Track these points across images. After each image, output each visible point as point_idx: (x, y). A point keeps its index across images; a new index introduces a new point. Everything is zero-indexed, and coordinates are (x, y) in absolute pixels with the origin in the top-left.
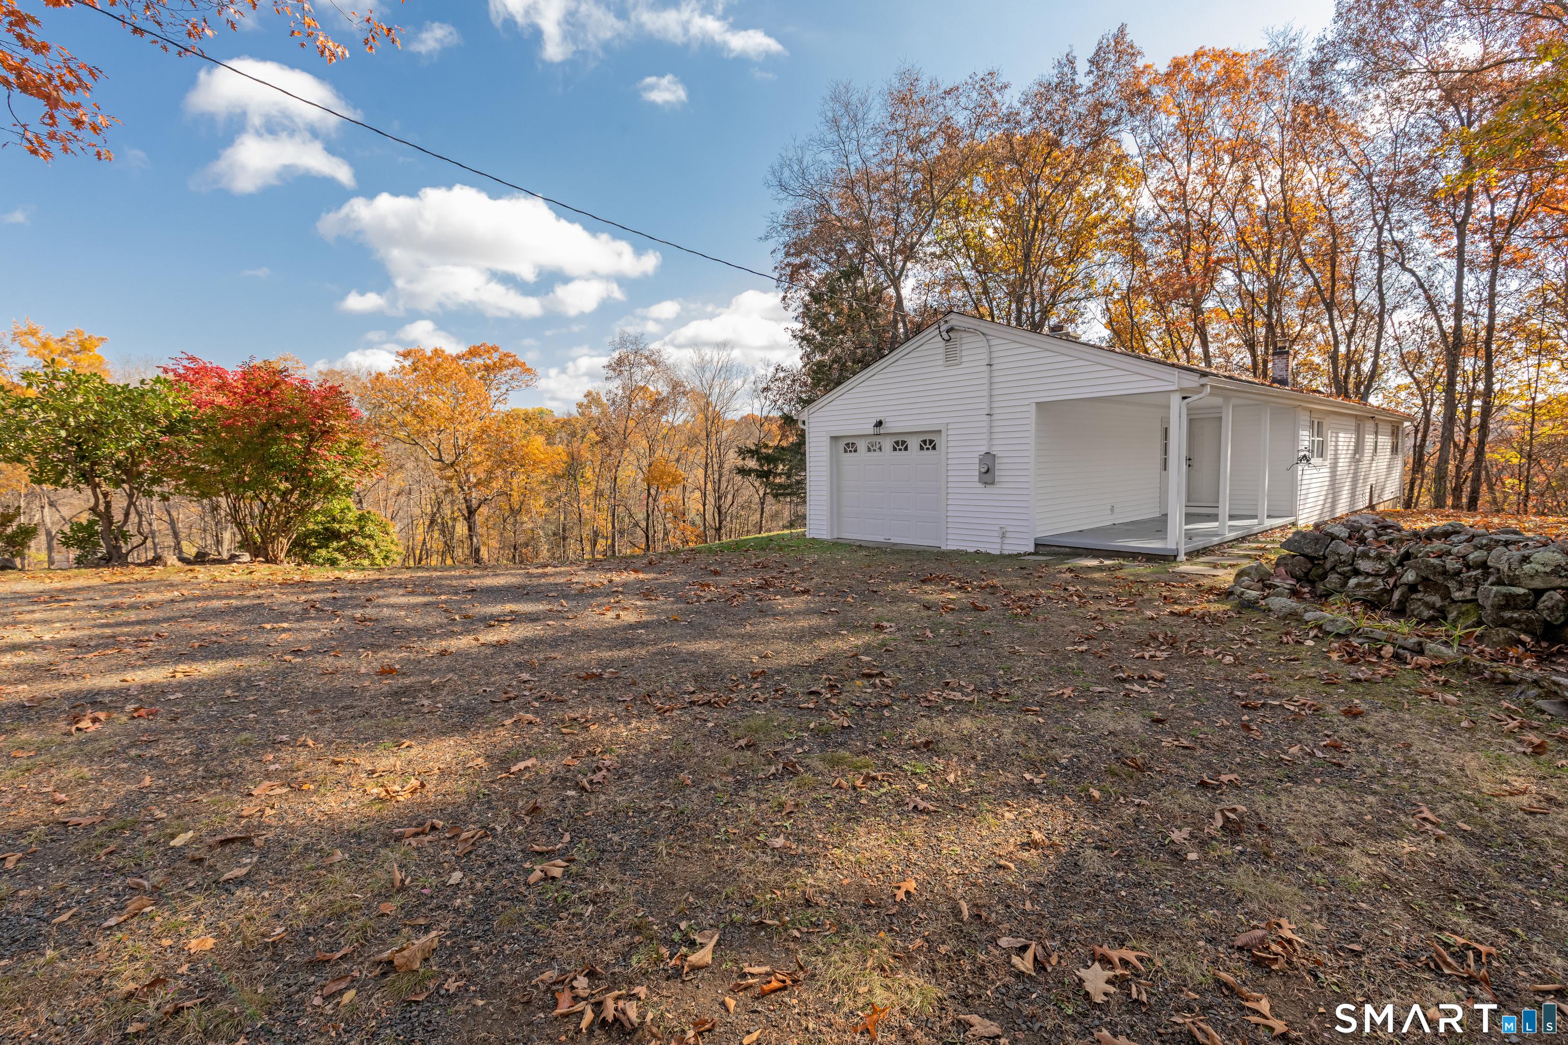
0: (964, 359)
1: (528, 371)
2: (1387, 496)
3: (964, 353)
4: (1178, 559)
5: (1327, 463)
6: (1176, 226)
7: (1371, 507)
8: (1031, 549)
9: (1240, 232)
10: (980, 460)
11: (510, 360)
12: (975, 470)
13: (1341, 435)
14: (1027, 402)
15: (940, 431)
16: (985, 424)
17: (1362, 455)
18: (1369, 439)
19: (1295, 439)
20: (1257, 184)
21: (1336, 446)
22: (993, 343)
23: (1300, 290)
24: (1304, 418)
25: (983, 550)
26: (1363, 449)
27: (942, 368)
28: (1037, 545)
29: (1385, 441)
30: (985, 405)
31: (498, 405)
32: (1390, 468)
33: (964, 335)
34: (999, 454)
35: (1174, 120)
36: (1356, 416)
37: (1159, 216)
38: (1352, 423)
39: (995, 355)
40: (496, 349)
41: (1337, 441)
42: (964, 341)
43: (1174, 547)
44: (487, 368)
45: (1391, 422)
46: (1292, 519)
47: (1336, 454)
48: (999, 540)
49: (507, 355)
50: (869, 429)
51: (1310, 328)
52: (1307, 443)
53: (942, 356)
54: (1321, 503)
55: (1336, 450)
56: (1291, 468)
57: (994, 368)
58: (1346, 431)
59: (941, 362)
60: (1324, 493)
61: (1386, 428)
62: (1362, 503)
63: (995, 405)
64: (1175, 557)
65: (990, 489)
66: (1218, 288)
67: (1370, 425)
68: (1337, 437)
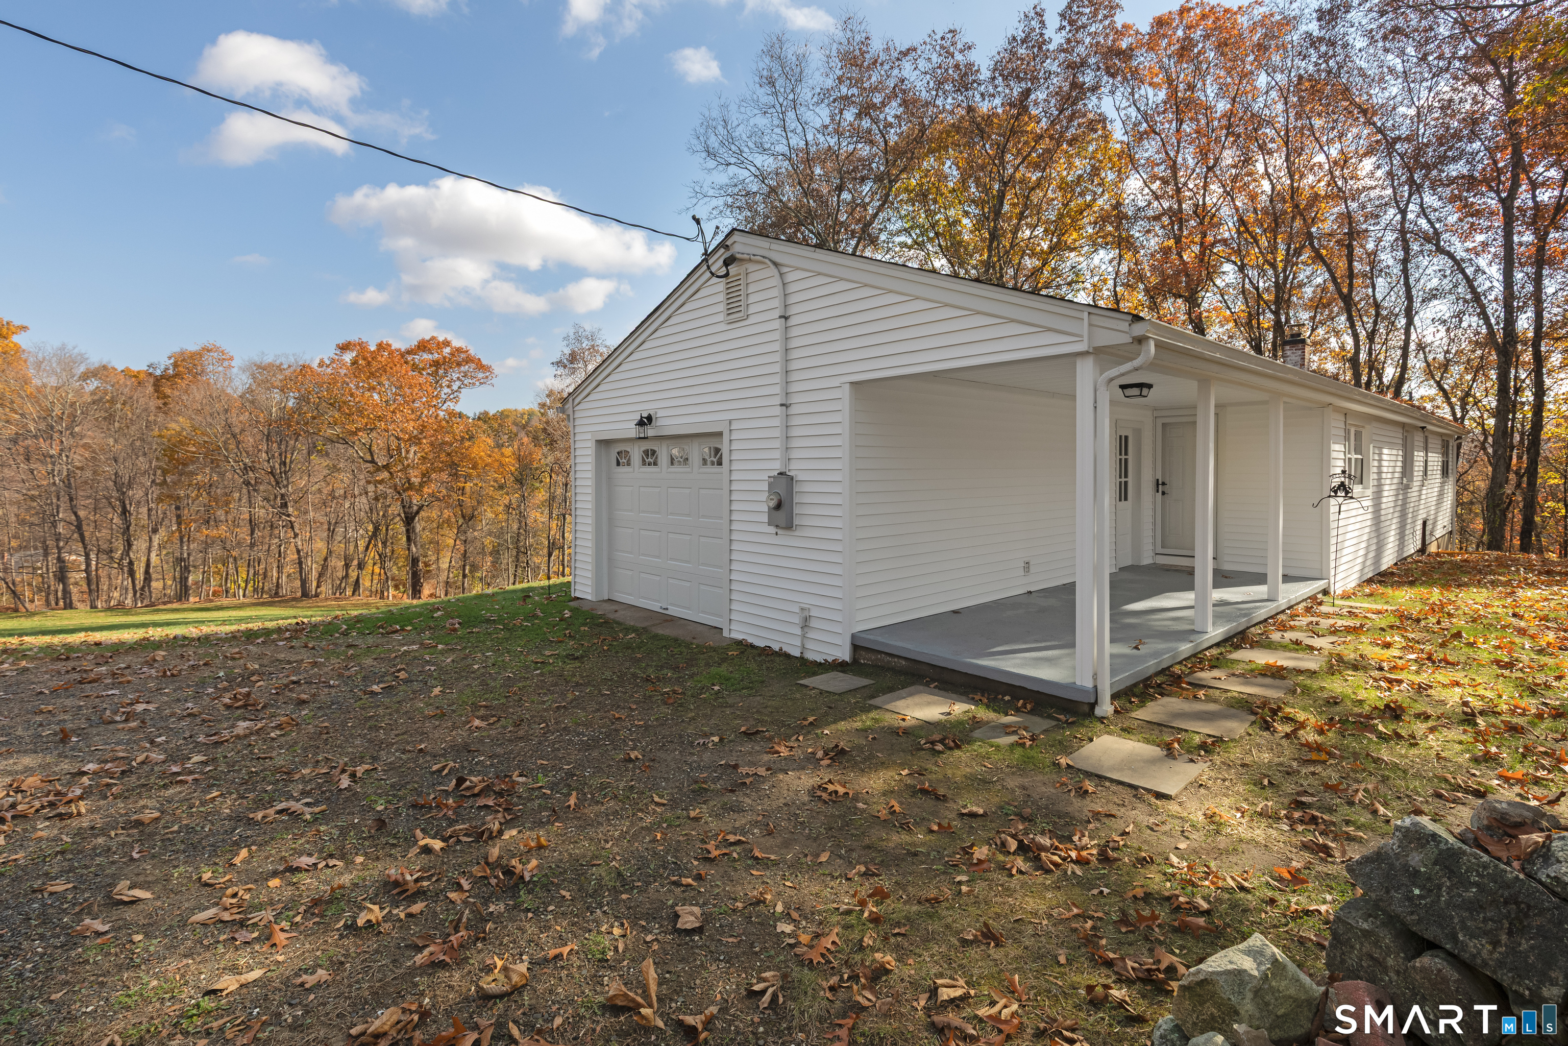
0: (752, 310)
1: (481, 367)
2: (1439, 533)
3: (752, 299)
4: (1098, 712)
5: (1369, 492)
6: (1169, 212)
7: (1422, 550)
8: (845, 655)
9: (1242, 221)
10: (770, 485)
11: (463, 356)
12: (762, 505)
13: (1385, 451)
14: (836, 382)
15: (720, 434)
16: (777, 422)
17: (1411, 480)
18: (1419, 456)
19: (1325, 458)
20: (1260, 167)
21: (1380, 467)
22: (790, 277)
23: (1308, 291)
24: (1336, 424)
25: (776, 647)
26: (1412, 471)
27: (723, 327)
28: (856, 648)
29: (1435, 460)
30: (777, 390)
31: (448, 403)
32: (1441, 494)
33: (751, 267)
34: (800, 476)
35: (1162, 95)
36: (1403, 425)
37: (1150, 203)
38: (1399, 434)
39: (792, 299)
40: (447, 343)
41: (1380, 460)
42: (752, 277)
43: (1089, 684)
44: (436, 364)
45: (1441, 435)
46: (1320, 584)
47: (1379, 479)
48: (798, 631)
49: (459, 350)
50: (631, 430)
51: (1321, 331)
52: (1341, 463)
53: (722, 307)
54: (1362, 552)
55: (1380, 473)
56: (1319, 504)
57: (792, 322)
58: (1391, 446)
59: (721, 317)
60: (1365, 537)
61: (1435, 443)
62: (1412, 547)
63: (794, 388)
64: (1093, 706)
65: (785, 539)
66: (1218, 282)
67: (1419, 438)
68: (1380, 454)
